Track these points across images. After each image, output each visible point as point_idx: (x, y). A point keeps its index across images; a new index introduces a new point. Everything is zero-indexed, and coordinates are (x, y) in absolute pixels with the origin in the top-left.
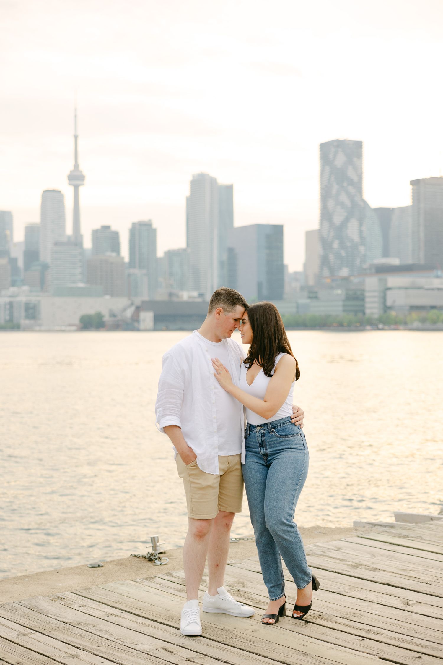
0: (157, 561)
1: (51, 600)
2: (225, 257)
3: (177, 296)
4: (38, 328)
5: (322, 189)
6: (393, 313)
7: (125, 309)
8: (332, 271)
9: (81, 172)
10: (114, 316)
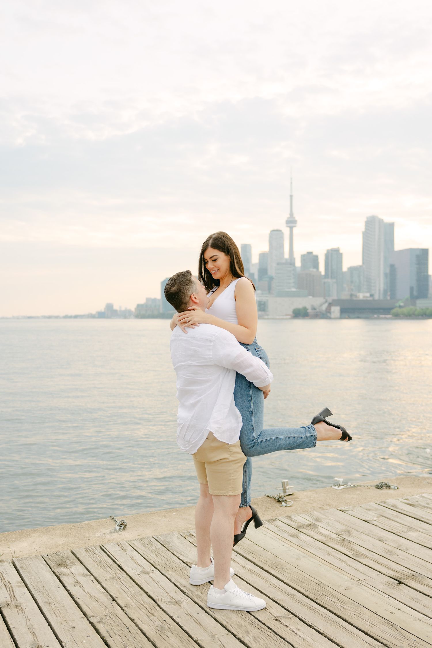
0: (284, 504)
2: (388, 270)
3: (356, 296)
4: (266, 317)
7: (321, 305)
9: (295, 218)
10: (315, 309)
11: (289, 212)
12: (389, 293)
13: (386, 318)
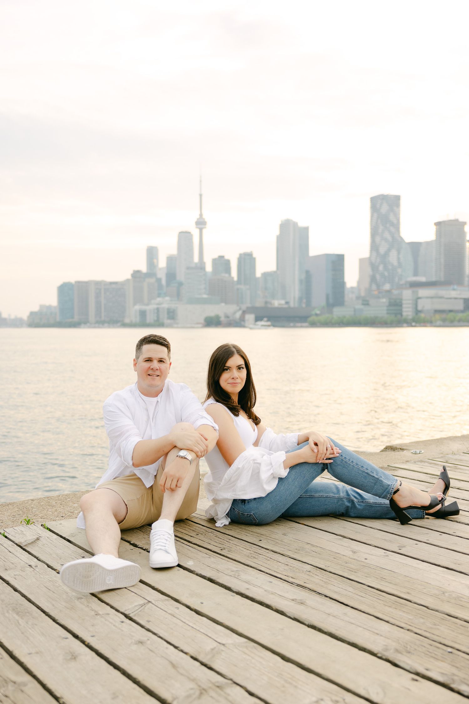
2: (303, 276)
3: (271, 304)
4: (176, 326)
5: (372, 229)
6: (422, 315)
7: (235, 313)
8: (378, 286)
9: (204, 219)
10: (228, 317)
11: (199, 213)
12: (304, 301)
13: (302, 327)
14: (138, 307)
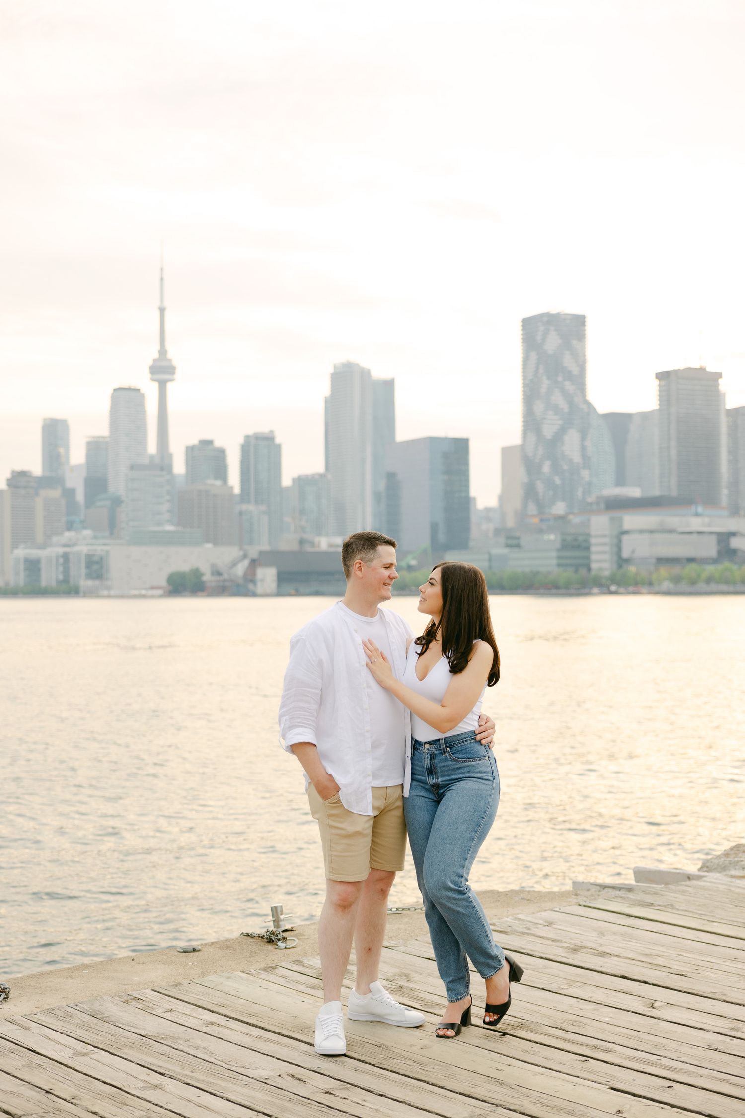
1: (122, 1001)
2: (382, 486)
3: (312, 544)
4: (105, 592)
5: (525, 385)
6: (632, 569)
7: (234, 564)
8: (541, 506)
9: (170, 361)
10: (219, 574)
11: (158, 347)
14: (21, 552)
